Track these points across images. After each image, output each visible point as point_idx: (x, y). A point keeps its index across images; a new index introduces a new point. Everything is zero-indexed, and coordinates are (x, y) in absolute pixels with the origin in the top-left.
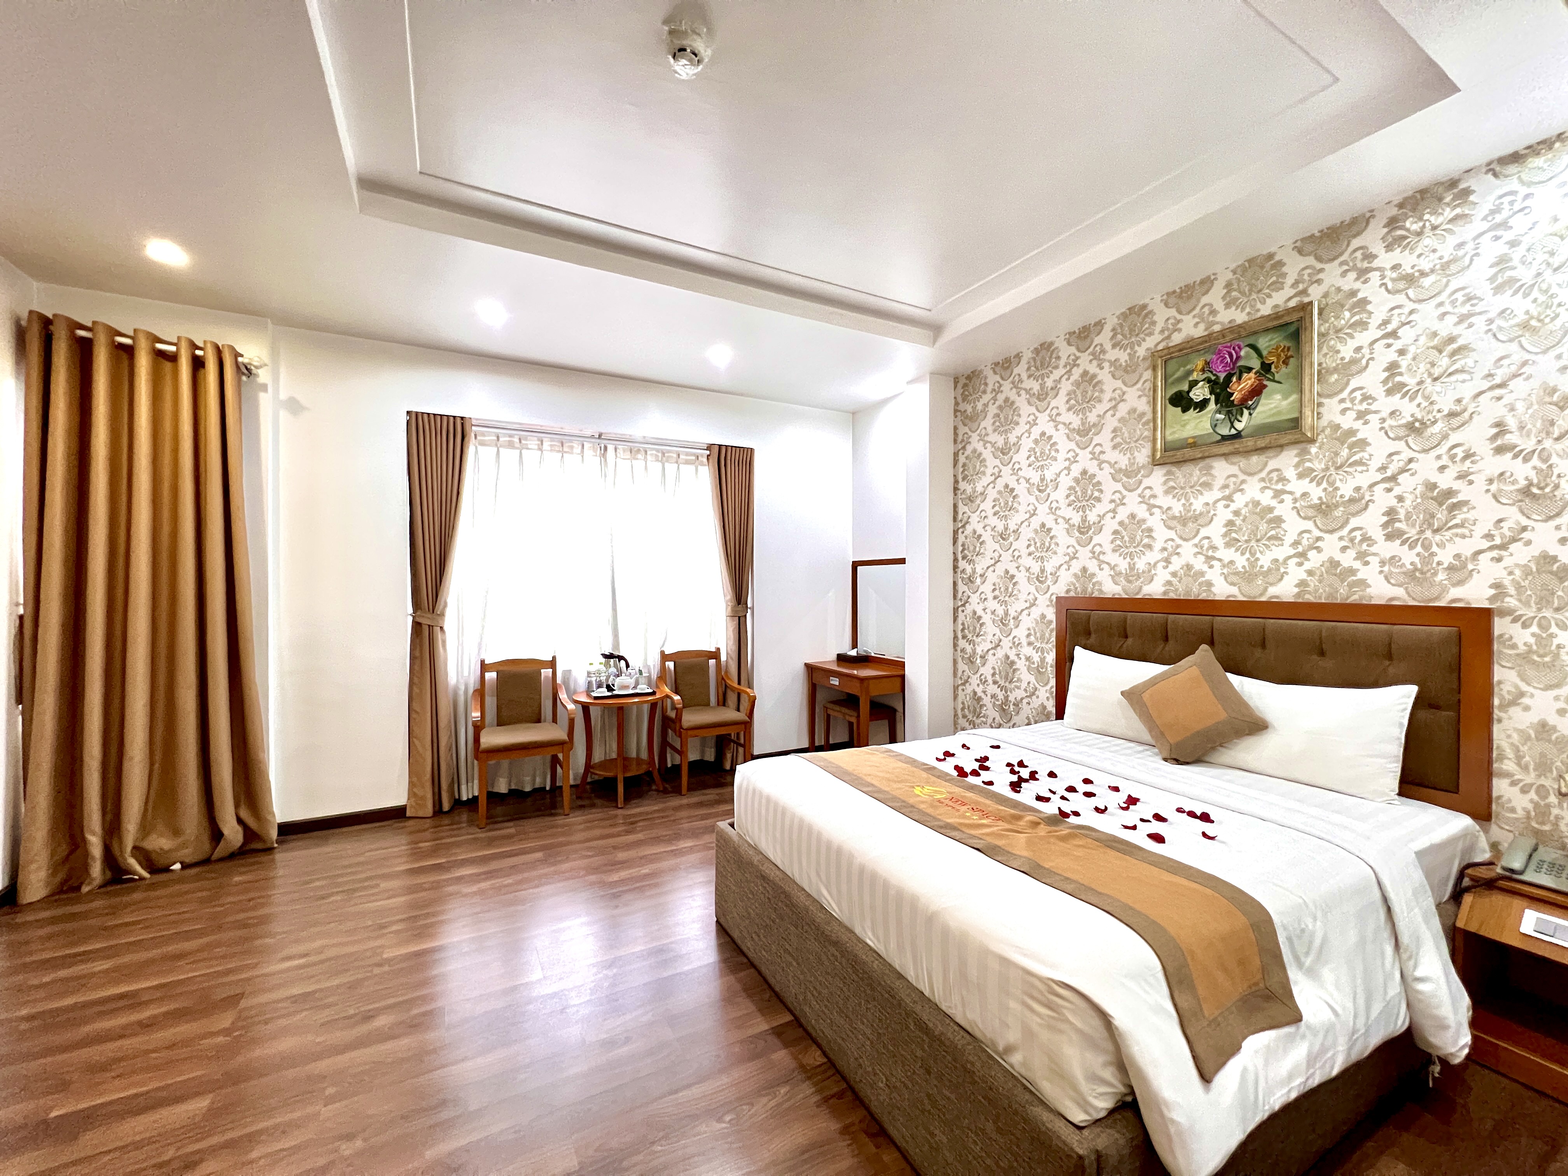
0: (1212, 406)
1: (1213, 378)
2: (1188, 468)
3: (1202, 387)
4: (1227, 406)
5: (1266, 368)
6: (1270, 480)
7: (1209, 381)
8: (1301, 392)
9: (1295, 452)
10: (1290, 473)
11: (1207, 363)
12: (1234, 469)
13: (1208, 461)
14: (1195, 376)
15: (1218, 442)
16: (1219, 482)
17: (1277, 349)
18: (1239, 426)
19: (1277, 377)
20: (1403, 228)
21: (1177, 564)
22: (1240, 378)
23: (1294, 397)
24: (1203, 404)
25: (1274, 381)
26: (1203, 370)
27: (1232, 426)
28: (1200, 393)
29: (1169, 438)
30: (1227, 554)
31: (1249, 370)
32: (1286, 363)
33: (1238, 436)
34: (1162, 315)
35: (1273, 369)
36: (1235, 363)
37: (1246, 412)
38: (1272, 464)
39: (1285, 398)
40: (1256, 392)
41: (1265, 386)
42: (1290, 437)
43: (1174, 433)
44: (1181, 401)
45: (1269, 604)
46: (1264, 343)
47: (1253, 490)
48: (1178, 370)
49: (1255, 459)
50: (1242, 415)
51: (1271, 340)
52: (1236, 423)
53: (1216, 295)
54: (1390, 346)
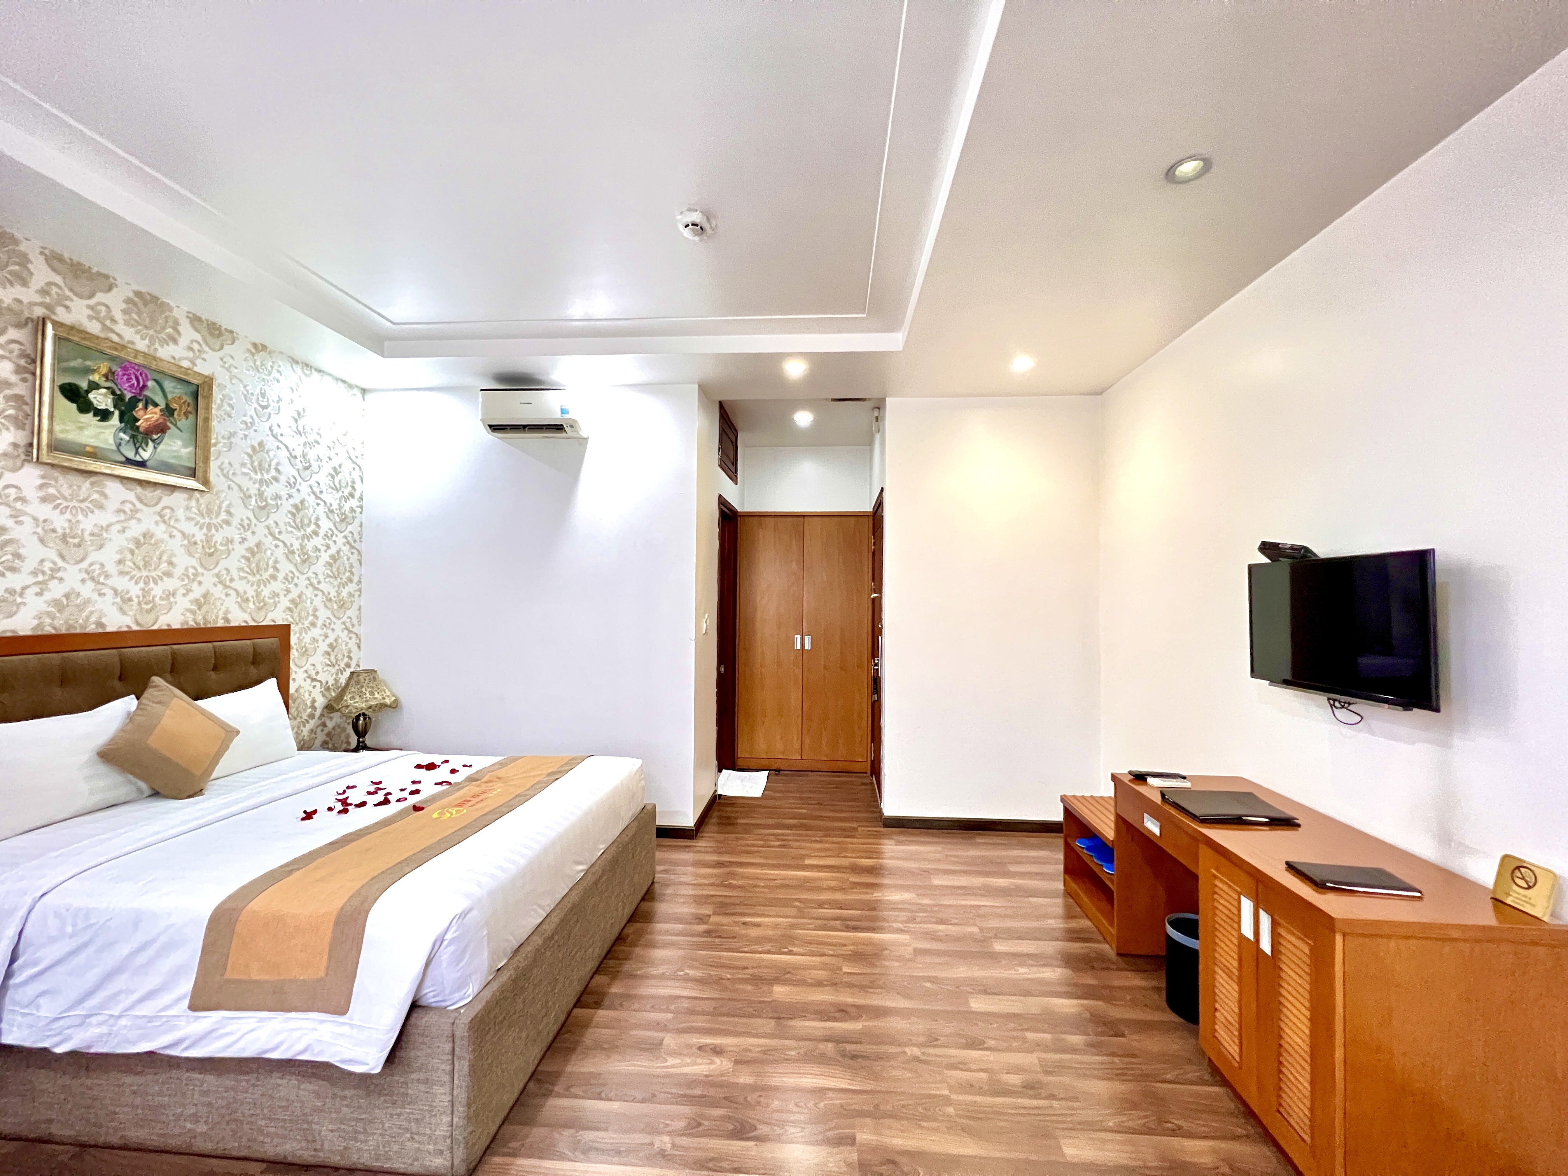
0: (115, 421)
1: (118, 392)
2: (75, 479)
3: (105, 395)
4: (132, 429)
5: (169, 411)
6: (165, 515)
7: (113, 393)
8: (197, 447)
10: (180, 513)
11: (111, 372)
12: (128, 495)
13: (102, 477)
14: (96, 378)
15: (121, 462)
16: (113, 504)
17: (179, 398)
18: (145, 455)
19: (179, 424)
21: (56, 590)
22: (146, 407)
23: (192, 449)
24: (104, 415)
25: (176, 425)
26: (106, 376)
27: (137, 452)
28: (100, 399)
30: (119, 582)
31: (156, 405)
32: (186, 414)
33: (141, 464)
34: (42, 272)
35: (176, 416)
36: (141, 390)
37: (151, 444)
38: (164, 504)
39: (185, 447)
40: (161, 429)
41: (169, 428)
42: (187, 483)
43: (67, 431)
44: (75, 395)
46: (168, 385)
47: (148, 520)
48: (75, 359)
49: (151, 492)
50: (147, 444)
51: (175, 388)
52: (140, 450)
53: (115, 300)
54: (244, 439)
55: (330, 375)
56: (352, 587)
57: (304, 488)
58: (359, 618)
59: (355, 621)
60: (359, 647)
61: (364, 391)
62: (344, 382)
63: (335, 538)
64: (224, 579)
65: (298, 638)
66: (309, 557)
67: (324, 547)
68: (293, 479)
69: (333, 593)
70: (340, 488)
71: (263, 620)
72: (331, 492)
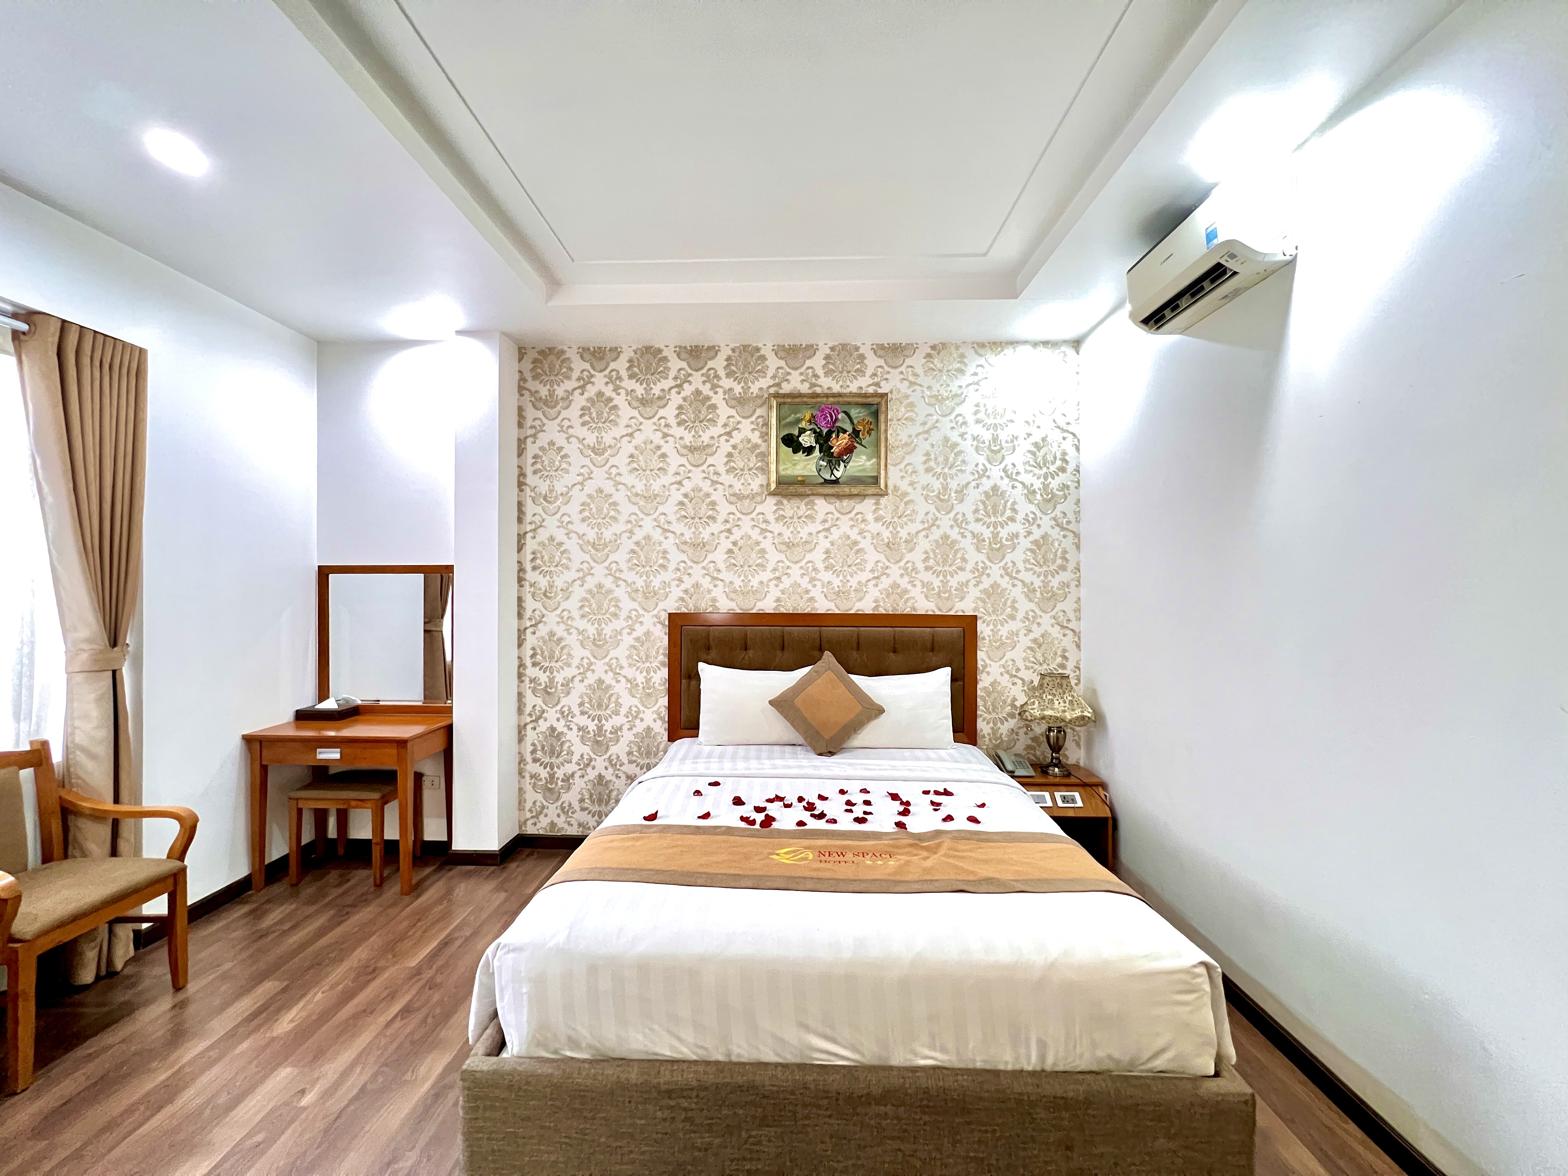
0: (817, 453)
1: (818, 430)
2: (796, 502)
3: (810, 436)
4: (828, 456)
5: (856, 433)
6: (857, 520)
7: (815, 432)
8: (879, 457)
9: (874, 501)
10: (870, 517)
11: (813, 416)
12: (830, 508)
13: (811, 498)
14: (803, 425)
15: (821, 484)
16: (820, 516)
17: (863, 420)
18: (838, 474)
19: (864, 442)
20: (933, 363)
21: (786, 582)
22: (838, 436)
23: (874, 460)
24: (809, 450)
25: (861, 444)
26: (810, 421)
27: (832, 473)
28: (807, 440)
29: (782, 473)
30: (826, 576)
31: (845, 431)
32: (869, 433)
33: (836, 482)
34: (773, 363)
35: (861, 436)
36: (834, 423)
37: (842, 464)
38: (859, 508)
39: (869, 460)
40: (849, 450)
41: (856, 448)
42: (871, 490)
43: (787, 469)
44: (791, 442)
45: (856, 616)
46: (854, 412)
47: (845, 526)
48: (790, 415)
49: (845, 503)
50: (839, 466)
51: (859, 413)
52: (835, 471)
53: (817, 362)
54: (927, 439)
55: (1025, 342)
56: (1064, 576)
57: (995, 472)
58: (1078, 610)
59: (1071, 615)
60: (1078, 646)
61: (1077, 344)
62: (1045, 343)
63: (1039, 522)
64: (910, 571)
65: (992, 630)
66: (1002, 546)
67: (1022, 533)
68: (981, 467)
69: (1038, 583)
70: (1045, 464)
71: (951, 610)
72: (1031, 471)
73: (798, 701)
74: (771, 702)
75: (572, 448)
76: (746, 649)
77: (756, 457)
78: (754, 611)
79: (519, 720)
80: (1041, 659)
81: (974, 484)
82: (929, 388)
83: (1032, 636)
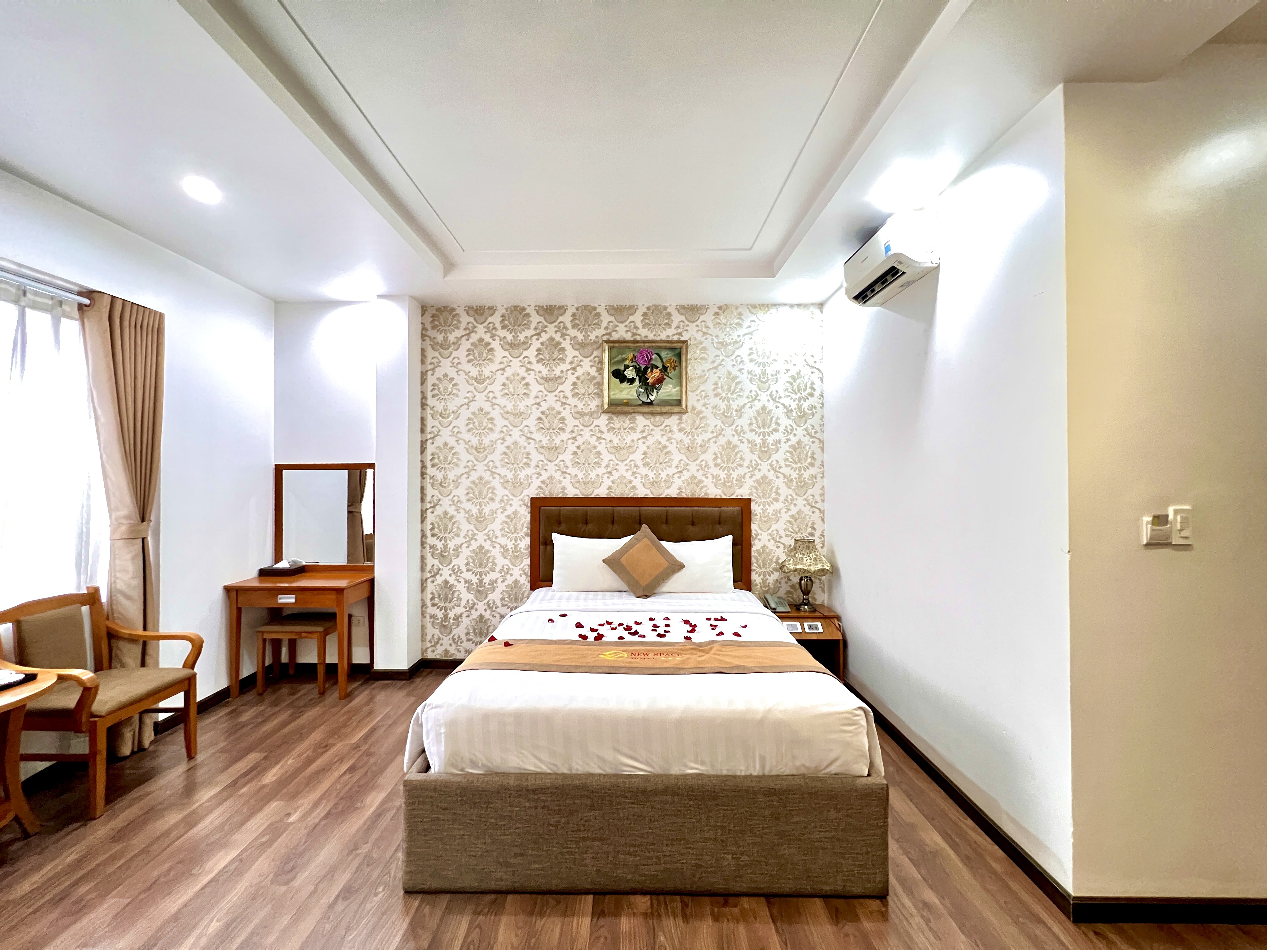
0: (637, 383)
1: (638, 367)
2: (622, 418)
3: (632, 370)
4: (645, 385)
5: (665, 369)
6: (666, 430)
7: (636, 368)
8: (681, 386)
9: (678, 417)
10: (675, 428)
11: (634, 357)
12: (647, 422)
13: (633, 415)
14: (627, 362)
15: (640, 405)
16: (639, 429)
17: (670, 360)
18: (652, 398)
19: (670, 375)
20: (719, 319)
21: (616, 475)
22: (652, 371)
23: (678, 388)
24: (632, 381)
25: (668, 377)
26: (632, 360)
27: (648, 397)
28: (630, 373)
29: (612, 397)
30: (644, 471)
31: (657, 367)
32: (674, 369)
33: (651, 403)
34: (606, 318)
35: (668, 370)
36: (650, 361)
37: (655, 391)
38: (667, 422)
39: (674, 388)
40: (660, 381)
41: (665, 379)
42: (676, 409)
43: (615, 394)
44: (619, 375)
45: (665, 499)
46: (663, 354)
47: (657, 435)
48: (618, 356)
49: (658, 418)
50: (653, 392)
51: (667, 354)
52: (650, 396)
53: (637, 318)
54: (715, 373)
55: (785, 305)
56: (812, 471)
57: (764, 397)
58: (822, 495)
59: (818, 498)
60: (823, 520)
61: (821, 305)
62: (799, 305)
63: (795, 432)
64: (704, 467)
65: (762, 509)
66: (769, 449)
67: (784, 440)
68: (753, 393)
69: (794, 475)
70: (799, 391)
71: (732, 495)
72: (789, 396)
73: (623, 560)
74: (604, 561)
75: (460, 379)
76: (587, 523)
77: (594, 385)
78: (592, 496)
79: (422, 576)
80: (797, 530)
81: (749, 405)
82: (717, 336)
83: (790, 513)
